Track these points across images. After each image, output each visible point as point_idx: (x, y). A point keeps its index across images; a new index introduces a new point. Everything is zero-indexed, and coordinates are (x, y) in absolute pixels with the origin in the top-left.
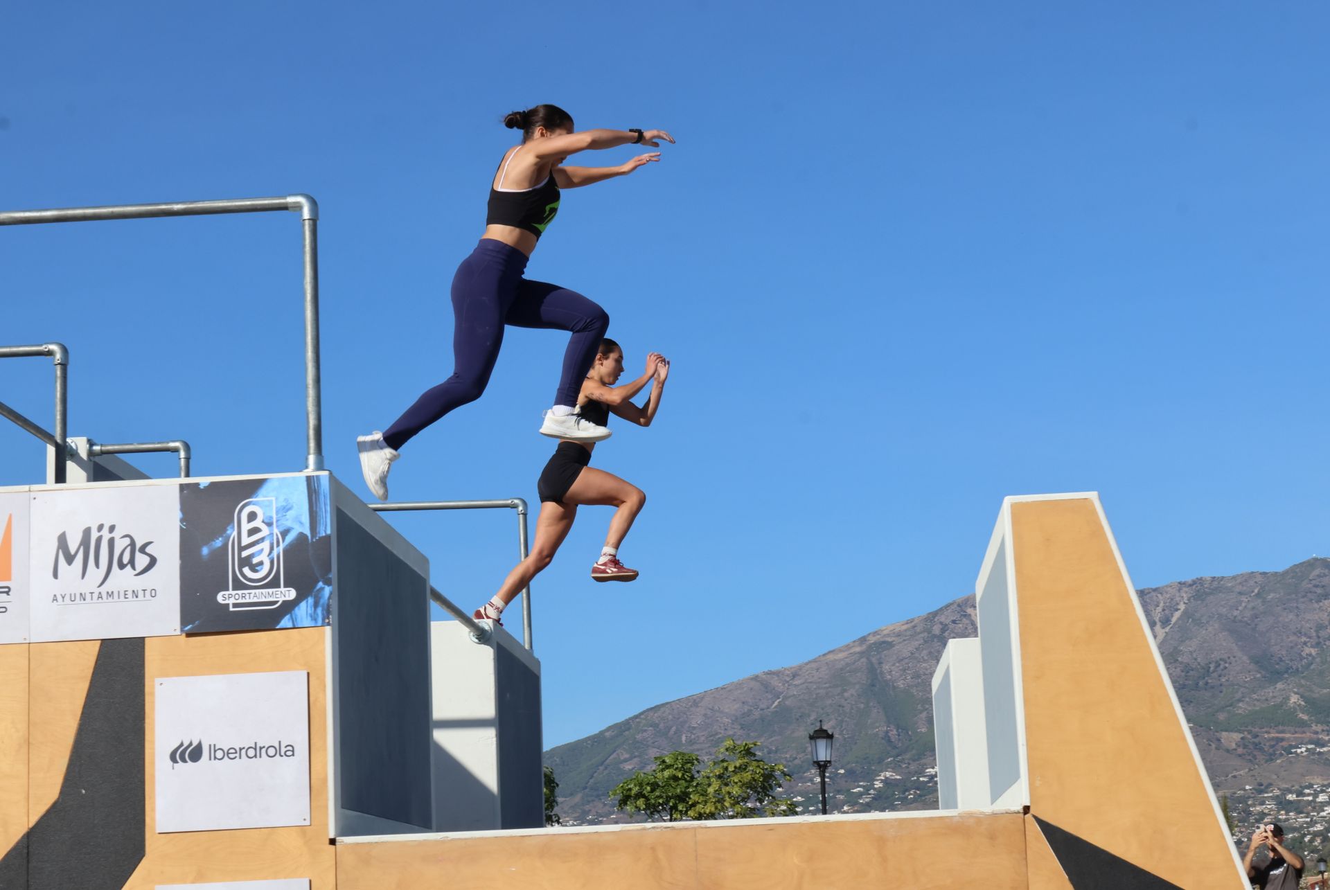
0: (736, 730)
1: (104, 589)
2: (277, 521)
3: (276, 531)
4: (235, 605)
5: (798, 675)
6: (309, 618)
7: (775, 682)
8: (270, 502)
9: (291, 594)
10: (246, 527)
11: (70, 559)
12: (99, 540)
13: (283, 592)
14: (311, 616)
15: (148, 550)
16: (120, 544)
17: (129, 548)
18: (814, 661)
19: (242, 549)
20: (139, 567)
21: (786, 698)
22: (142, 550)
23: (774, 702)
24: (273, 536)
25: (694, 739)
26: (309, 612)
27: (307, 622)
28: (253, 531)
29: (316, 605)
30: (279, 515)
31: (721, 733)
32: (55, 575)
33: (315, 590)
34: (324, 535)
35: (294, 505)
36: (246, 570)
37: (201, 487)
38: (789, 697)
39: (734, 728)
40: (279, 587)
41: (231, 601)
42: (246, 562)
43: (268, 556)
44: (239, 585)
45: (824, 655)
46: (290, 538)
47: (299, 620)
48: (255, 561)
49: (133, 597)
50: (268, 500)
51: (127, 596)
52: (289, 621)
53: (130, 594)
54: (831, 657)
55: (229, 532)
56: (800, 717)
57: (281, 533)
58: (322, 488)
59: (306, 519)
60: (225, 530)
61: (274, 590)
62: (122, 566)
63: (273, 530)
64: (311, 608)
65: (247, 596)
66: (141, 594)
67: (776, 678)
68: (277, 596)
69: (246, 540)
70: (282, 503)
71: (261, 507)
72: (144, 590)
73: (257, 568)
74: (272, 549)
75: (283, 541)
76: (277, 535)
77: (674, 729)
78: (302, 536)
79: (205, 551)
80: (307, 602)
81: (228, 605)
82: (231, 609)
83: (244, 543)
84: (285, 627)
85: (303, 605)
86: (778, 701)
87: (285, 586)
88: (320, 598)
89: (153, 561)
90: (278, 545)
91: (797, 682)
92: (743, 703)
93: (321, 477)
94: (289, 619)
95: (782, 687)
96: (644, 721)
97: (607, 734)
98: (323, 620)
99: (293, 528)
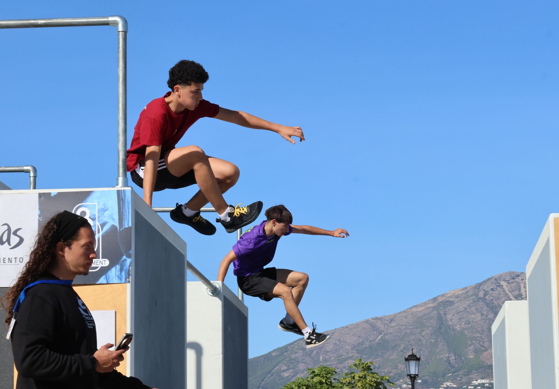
0: (353, 354)
2: (98, 217)
5: (394, 320)
6: (117, 278)
7: (379, 324)
8: (95, 205)
9: (106, 263)
13: (101, 261)
14: (118, 277)
15: (18, 233)
16: (2, 230)
17: (7, 231)
18: (404, 312)
20: (13, 244)
21: (385, 334)
22: (15, 233)
23: (378, 337)
24: (96, 227)
25: (328, 358)
26: (117, 274)
27: (116, 280)
29: (121, 270)
30: (100, 214)
31: (344, 355)
33: (121, 261)
34: (127, 226)
35: (109, 208)
37: (52, 195)
38: (388, 334)
39: (352, 352)
40: (99, 258)
45: (410, 308)
46: (106, 228)
47: (111, 279)
49: (9, 262)
50: (93, 204)
51: (5, 262)
52: (105, 280)
53: (7, 260)
54: (414, 309)
56: (395, 346)
57: (101, 225)
58: (127, 198)
59: (116, 217)
61: (96, 260)
62: (2, 243)
63: (96, 223)
64: (118, 271)
66: (13, 260)
67: (380, 322)
68: (98, 264)
70: (101, 206)
71: (89, 209)
72: (16, 258)
75: (102, 230)
76: (98, 226)
77: (315, 352)
78: (113, 227)
80: (116, 268)
84: (102, 283)
85: (113, 269)
86: (381, 336)
87: (102, 258)
88: (124, 266)
89: (21, 240)
90: (99, 232)
91: (393, 324)
92: (359, 337)
93: (126, 191)
94: (104, 278)
95: (383, 327)
96: (297, 346)
97: (273, 354)
98: (126, 279)
99: (108, 222)
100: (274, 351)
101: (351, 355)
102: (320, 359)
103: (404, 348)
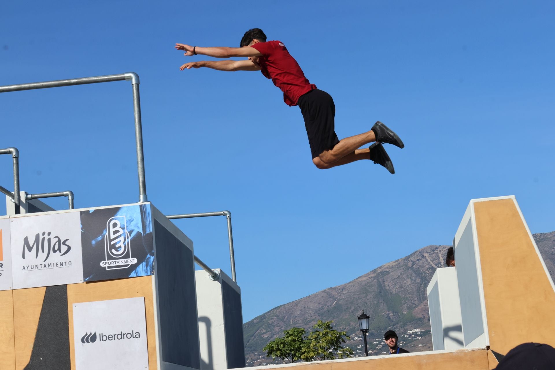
0: (316, 317)
1: (47, 263)
2: (127, 227)
3: (126, 231)
4: (109, 267)
5: (345, 289)
6: (144, 272)
7: (334, 293)
8: (123, 218)
9: (135, 261)
10: (112, 230)
11: (30, 249)
12: (43, 239)
13: (131, 260)
14: (145, 271)
15: (66, 243)
16: (53, 241)
17: (58, 243)
18: (352, 282)
19: (111, 241)
20: (63, 252)
21: (339, 300)
22: (64, 243)
23: (333, 303)
24: (125, 234)
25: (297, 321)
26: (144, 269)
27: (143, 274)
28: (116, 232)
29: (147, 266)
30: (128, 224)
31: (309, 318)
32: (24, 257)
33: (146, 258)
34: (149, 232)
35: (134, 219)
36: (113, 251)
37: (90, 212)
38: (341, 300)
39: (315, 316)
40: (129, 258)
41: (107, 265)
42: (113, 247)
43: (123, 243)
44: (110, 258)
45: (356, 279)
46: (133, 234)
47: (139, 273)
48: (117, 246)
49: (60, 266)
50: (122, 217)
51: (57, 265)
53: (59, 264)
54: (360, 280)
55: (104, 233)
56: (347, 309)
57: (129, 232)
58: (147, 211)
59: (140, 225)
60: (103, 232)
61: (127, 259)
62: (55, 251)
64: (145, 267)
65: (114, 263)
66: (64, 264)
67: (334, 291)
68: (128, 262)
69: (112, 237)
70: (128, 218)
71: (119, 221)
72: (66, 262)
73: (118, 249)
74: (125, 240)
75: (130, 236)
76: (127, 233)
77: (286, 317)
78: (139, 233)
79: (93, 242)
80: (143, 264)
81: (106, 267)
82: (107, 269)
83: (112, 238)
84: (132, 277)
85: (141, 266)
86: (336, 301)
87: (132, 258)
88: (149, 262)
89: (69, 248)
90: (128, 238)
91: (344, 292)
92: (319, 303)
93: (147, 205)
94: (134, 273)
95: (337, 295)
96: (272, 314)
97: (255, 321)
98: (151, 272)
99: (134, 230)
100: (256, 318)
101: (314, 318)
102: (290, 323)
103: (354, 310)
